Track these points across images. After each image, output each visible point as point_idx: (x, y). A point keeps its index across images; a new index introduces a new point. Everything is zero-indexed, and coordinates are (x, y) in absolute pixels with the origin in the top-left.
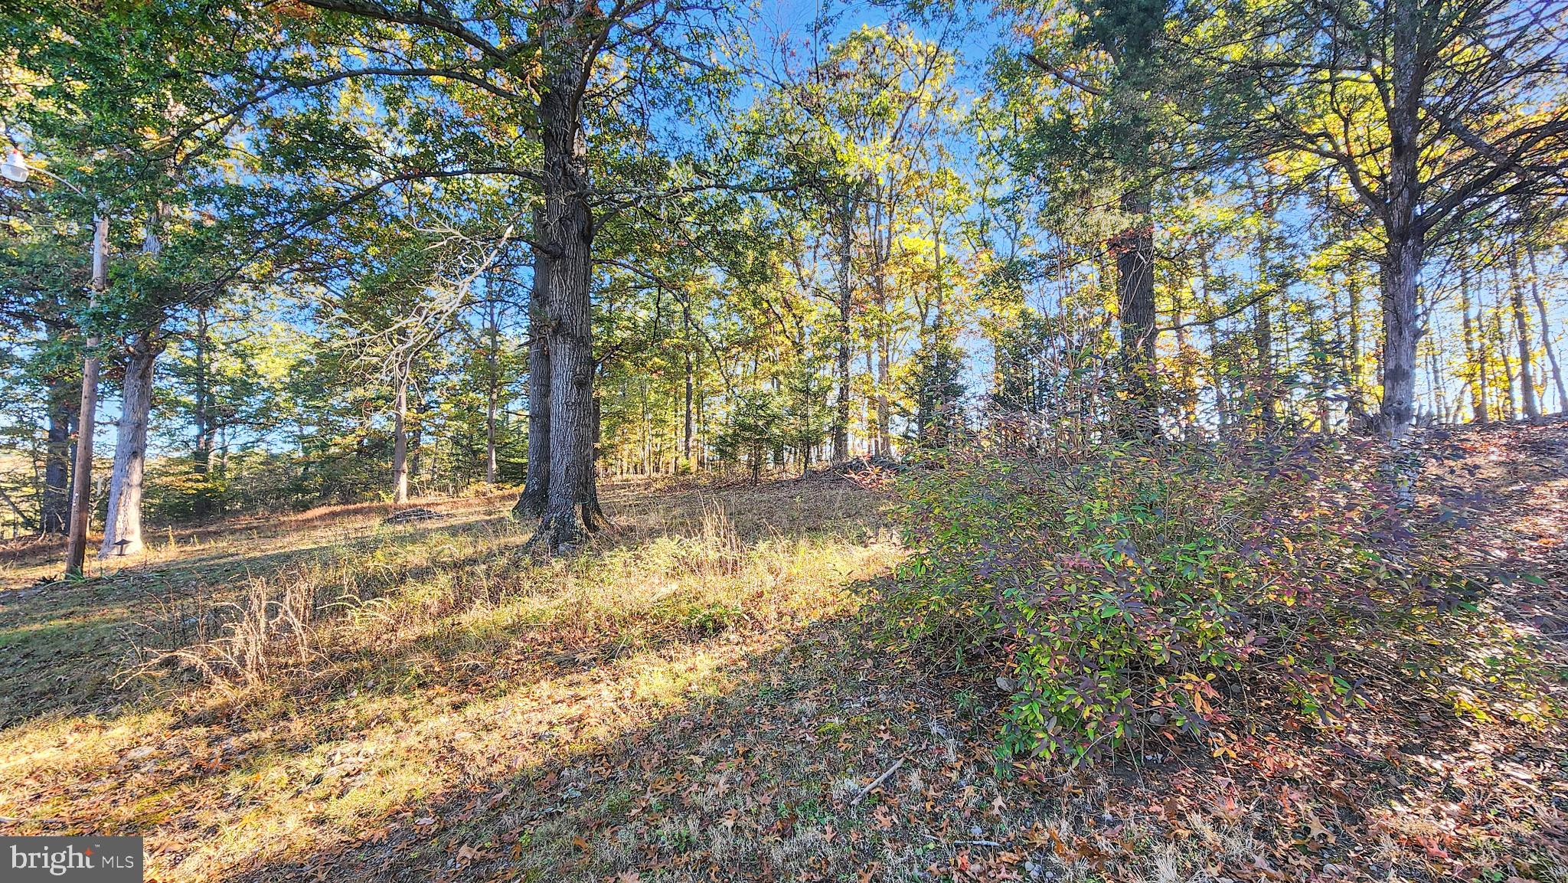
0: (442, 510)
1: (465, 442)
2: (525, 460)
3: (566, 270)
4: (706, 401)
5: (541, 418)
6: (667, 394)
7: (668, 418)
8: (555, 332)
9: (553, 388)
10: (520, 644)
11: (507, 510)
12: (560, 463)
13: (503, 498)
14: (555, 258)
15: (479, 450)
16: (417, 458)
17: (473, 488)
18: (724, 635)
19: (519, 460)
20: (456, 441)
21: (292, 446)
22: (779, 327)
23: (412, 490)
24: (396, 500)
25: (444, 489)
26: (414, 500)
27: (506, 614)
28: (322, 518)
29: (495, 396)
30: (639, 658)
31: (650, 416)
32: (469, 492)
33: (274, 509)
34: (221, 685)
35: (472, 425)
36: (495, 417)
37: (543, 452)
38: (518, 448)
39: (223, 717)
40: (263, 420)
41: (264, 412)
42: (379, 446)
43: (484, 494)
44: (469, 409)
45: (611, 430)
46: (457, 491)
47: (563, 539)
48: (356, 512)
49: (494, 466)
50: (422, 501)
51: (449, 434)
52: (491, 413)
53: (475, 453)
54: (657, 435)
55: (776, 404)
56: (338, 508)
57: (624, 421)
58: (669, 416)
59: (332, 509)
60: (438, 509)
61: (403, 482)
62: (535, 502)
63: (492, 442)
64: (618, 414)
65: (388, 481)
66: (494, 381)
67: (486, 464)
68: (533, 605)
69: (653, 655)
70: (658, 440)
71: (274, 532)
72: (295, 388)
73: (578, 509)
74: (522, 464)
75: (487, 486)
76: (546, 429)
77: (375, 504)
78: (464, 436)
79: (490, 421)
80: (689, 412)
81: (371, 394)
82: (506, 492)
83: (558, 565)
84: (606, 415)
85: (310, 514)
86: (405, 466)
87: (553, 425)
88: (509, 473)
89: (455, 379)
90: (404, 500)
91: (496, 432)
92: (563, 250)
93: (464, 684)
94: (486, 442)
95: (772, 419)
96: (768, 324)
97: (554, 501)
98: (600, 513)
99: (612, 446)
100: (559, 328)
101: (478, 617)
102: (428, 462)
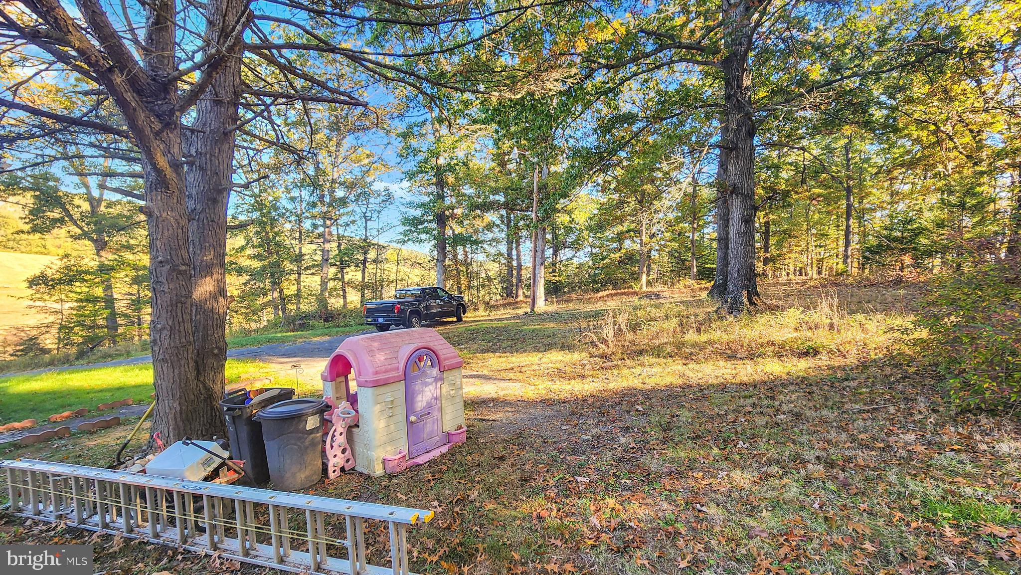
0: (666, 294)
1: (677, 255)
2: (715, 266)
3: (738, 156)
4: (867, 217)
5: (723, 240)
6: (829, 213)
7: (831, 232)
8: (732, 193)
9: (731, 225)
10: (711, 349)
11: (704, 295)
12: (734, 267)
13: (701, 289)
14: (731, 150)
15: (686, 260)
16: (649, 265)
17: (682, 282)
18: (819, 356)
19: (711, 266)
20: (671, 254)
21: (587, 259)
22: (951, 145)
23: (649, 283)
24: (641, 288)
25: (665, 283)
26: (650, 289)
27: (704, 338)
28: (607, 296)
29: (695, 226)
30: (768, 359)
31: (814, 231)
32: (680, 286)
33: (585, 292)
34: (602, 346)
35: (681, 244)
36: (696, 238)
37: (725, 261)
38: (711, 258)
39: (603, 356)
40: (576, 245)
41: (577, 241)
42: (630, 258)
43: (689, 287)
44: (679, 235)
45: (779, 246)
46: (673, 284)
47: (734, 308)
48: (622, 294)
49: (695, 270)
50: (655, 289)
51: (667, 250)
52: (693, 237)
53: (683, 261)
54: (821, 246)
55: (928, 218)
56: (613, 292)
57: (790, 237)
58: (833, 232)
59: (611, 292)
60: (664, 294)
61: (644, 278)
62: (720, 290)
63: (693, 254)
64: (784, 232)
65: (636, 277)
66: (694, 216)
67: (689, 268)
68: (716, 335)
69: (776, 360)
70: (822, 250)
71: (589, 301)
72: (590, 228)
73: (745, 293)
74: (713, 269)
75: (690, 282)
76: (726, 247)
77: (630, 290)
78: (676, 251)
79: (692, 242)
80: (848, 226)
81: (625, 229)
82: (703, 286)
83: (731, 318)
84: (774, 233)
85: (601, 294)
86: (645, 269)
87: (730, 245)
88: (704, 274)
89: (671, 216)
90: (644, 289)
91: (696, 247)
92: (737, 145)
93: (687, 358)
94: (690, 255)
95: (921, 231)
96: (939, 143)
97: (731, 287)
98: (758, 296)
99: (779, 255)
100: (734, 191)
101: (691, 336)
102: (654, 267)
